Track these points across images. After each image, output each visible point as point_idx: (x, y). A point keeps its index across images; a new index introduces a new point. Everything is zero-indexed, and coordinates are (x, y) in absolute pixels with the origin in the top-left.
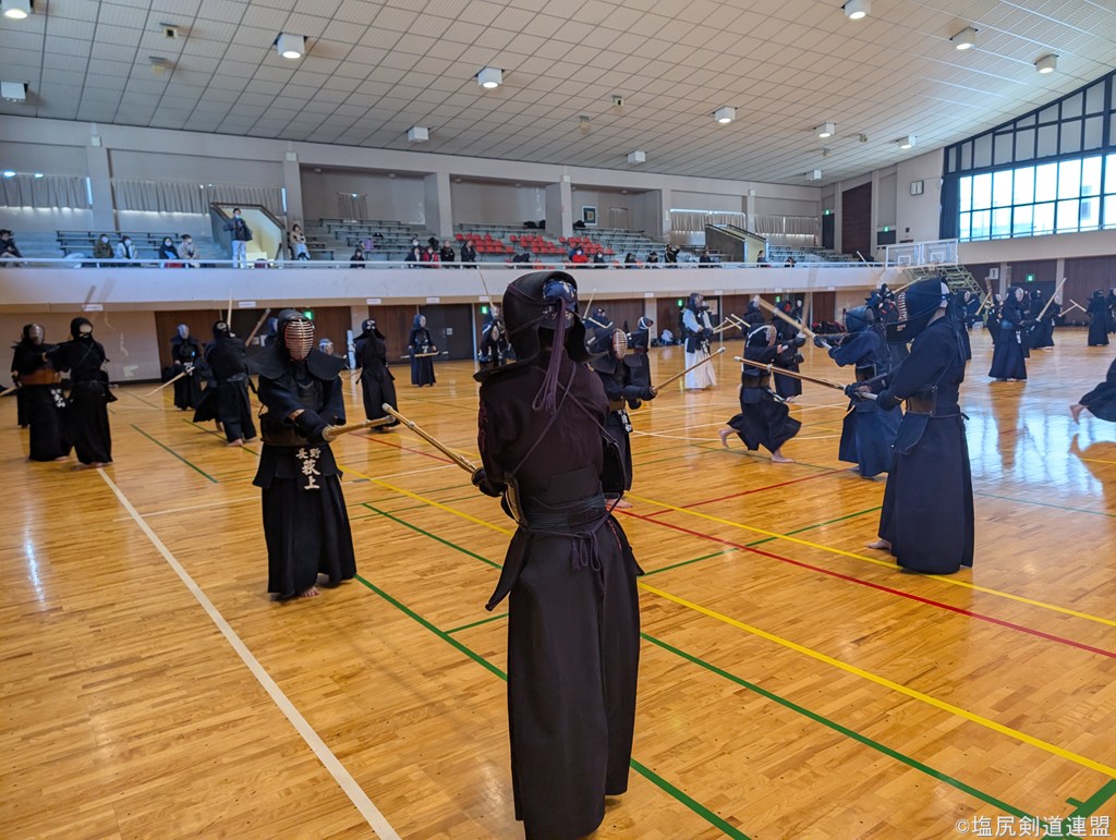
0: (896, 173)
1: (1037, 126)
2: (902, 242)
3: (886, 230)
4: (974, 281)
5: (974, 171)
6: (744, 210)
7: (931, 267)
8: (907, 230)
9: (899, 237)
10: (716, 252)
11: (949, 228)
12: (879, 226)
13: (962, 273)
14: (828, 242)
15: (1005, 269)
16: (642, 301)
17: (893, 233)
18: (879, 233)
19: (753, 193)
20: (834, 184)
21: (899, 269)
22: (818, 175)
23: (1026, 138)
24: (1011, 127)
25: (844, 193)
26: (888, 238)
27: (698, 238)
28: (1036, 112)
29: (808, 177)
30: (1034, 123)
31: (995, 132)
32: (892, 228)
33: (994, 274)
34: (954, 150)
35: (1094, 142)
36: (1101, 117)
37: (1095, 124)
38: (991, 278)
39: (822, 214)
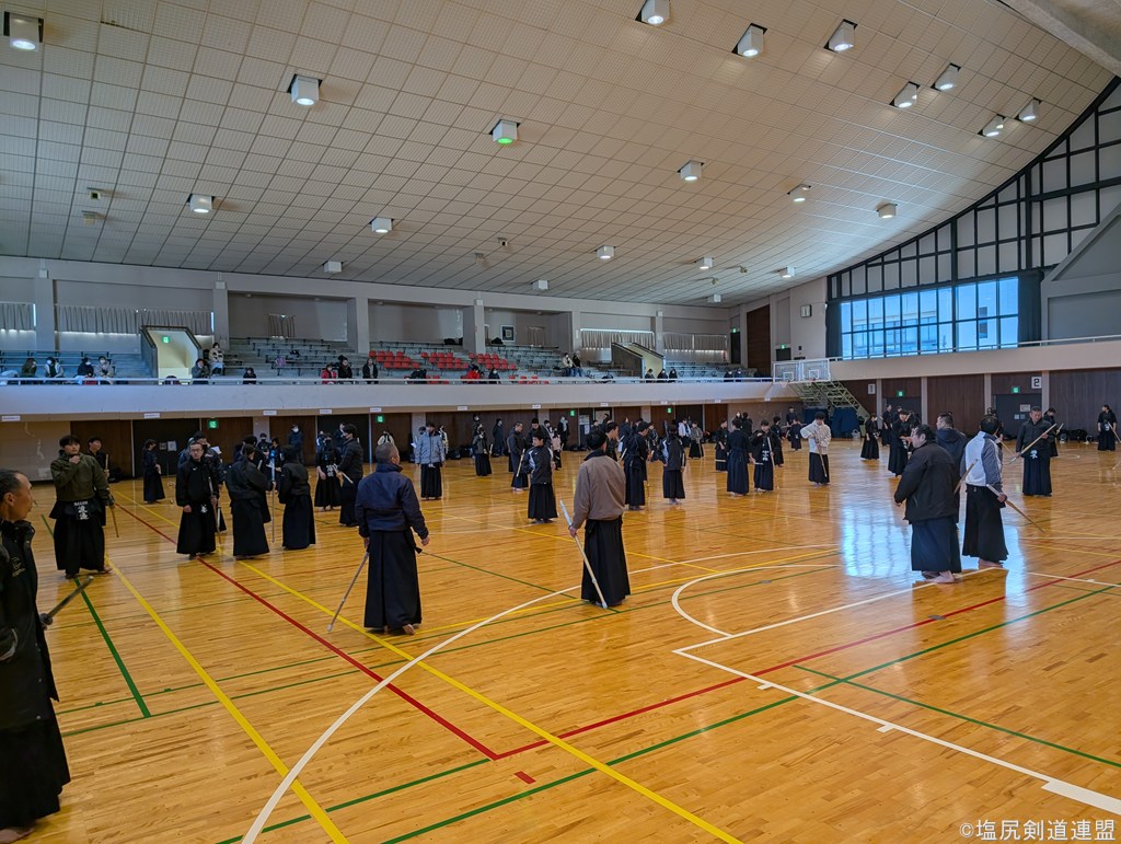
0: (789, 298)
1: (900, 260)
2: (796, 359)
3: (783, 347)
4: (850, 396)
5: (852, 298)
7: (809, 382)
8: (800, 348)
9: (794, 353)
10: (620, 368)
11: (833, 349)
12: (777, 344)
13: (838, 389)
14: (735, 359)
15: (879, 384)
17: (789, 350)
18: (777, 350)
19: (661, 314)
20: (737, 305)
21: (784, 384)
22: (717, 299)
23: (892, 269)
24: (880, 260)
25: (749, 315)
26: (784, 355)
27: (606, 355)
28: (899, 248)
29: (709, 301)
30: (897, 258)
31: (867, 263)
32: (788, 346)
33: (871, 390)
34: (835, 278)
35: (945, 275)
36: (950, 254)
37: (945, 260)
38: (869, 392)
39: (730, 331)
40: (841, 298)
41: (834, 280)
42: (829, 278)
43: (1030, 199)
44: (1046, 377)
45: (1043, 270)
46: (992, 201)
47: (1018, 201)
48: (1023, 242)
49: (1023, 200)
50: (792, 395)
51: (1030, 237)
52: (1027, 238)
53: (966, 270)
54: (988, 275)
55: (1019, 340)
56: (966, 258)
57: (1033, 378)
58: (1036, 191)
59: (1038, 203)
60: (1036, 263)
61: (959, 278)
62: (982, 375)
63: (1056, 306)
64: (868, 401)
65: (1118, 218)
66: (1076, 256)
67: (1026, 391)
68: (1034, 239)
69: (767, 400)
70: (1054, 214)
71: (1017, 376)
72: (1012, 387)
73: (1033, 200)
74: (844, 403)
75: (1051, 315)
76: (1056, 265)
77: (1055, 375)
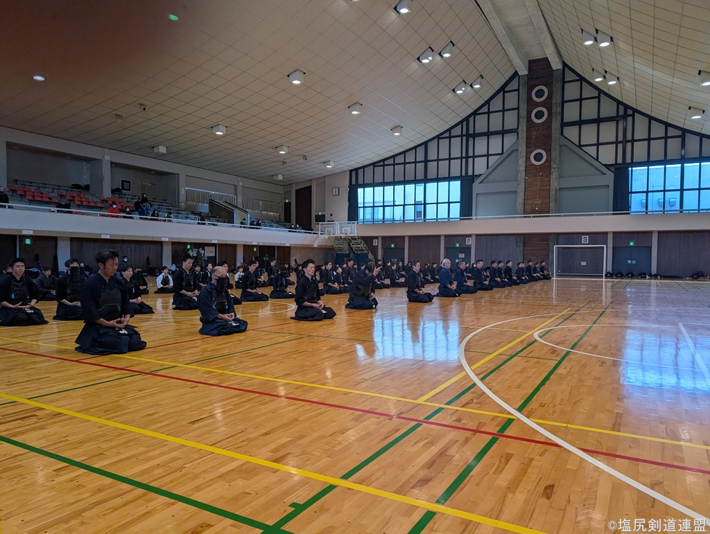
0: (324, 182)
1: (394, 164)
2: (328, 221)
3: (320, 214)
4: (365, 246)
5: (364, 186)
6: (235, 193)
7: (343, 236)
8: (331, 215)
9: (327, 217)
10: (216, 217)
11: (353, 215)
12: (316, 212)
13: (359, 241)
14: (287, 218)
15: (380, 239)
16: (161, 243)
18: (316, 216)
19: (241, 184)
20: (290, 184)
21: (326, 236)
22: (280, 177)
23: (389, 169)
24: (382, 163)
25: (296, 191)
26: (321, 219)
27: (204, 208)
28: (394, 156)
29: (275, 178)
30: (393, 162)
31: (374, 165)
32: (323, 213)
33: (375, 243)
35: (420, 175)
36: (423, 163)
37: (420, 166)
38: (374, 244)
39: (284, 201)
40: (358, 186)
41: (354, 173)
42: (351, 171)
43: (468, 136)
44: (474, 238)
45: (474, 177)
46: (447, 135)
47: (462, 136)
48: (464, 160)
49: (464, 136)
50: (330, 244)
52: (466, 157)
53: (432, 174)
54: (444, 178)
55: (460, 216)
56: (432, 166)
57: (467, 238)
58: (471, 132)
59: (472, 138)
60: (470, 173)
61: (428, 178)
62: (439, 236)
63: (481, 198)
64: (374, 250)
65: (513, 151)
66: (491, 170)
67: (463, 246)
68: (469, 159)
69: (315, 246)
70: (480, 146)
71: (459, 237)
72: (455, 244)
73: (470, 136)
74: (360, 250)
75: (478, 203)
76: (480, 175)
77: (479, 237)
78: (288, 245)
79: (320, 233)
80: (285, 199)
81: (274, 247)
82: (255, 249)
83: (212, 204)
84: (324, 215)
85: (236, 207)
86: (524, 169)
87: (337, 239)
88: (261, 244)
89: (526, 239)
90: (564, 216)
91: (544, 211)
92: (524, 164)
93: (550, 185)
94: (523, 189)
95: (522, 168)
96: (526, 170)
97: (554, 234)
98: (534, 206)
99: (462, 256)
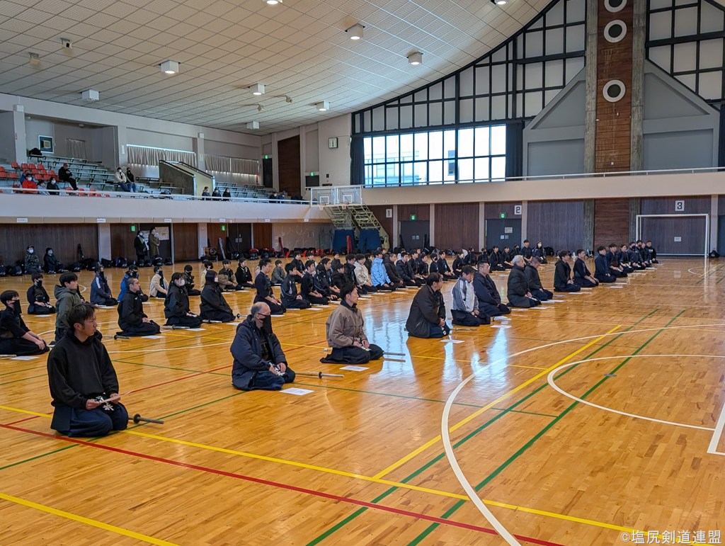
0: (317, 130)
2: (324, 185)
3: (312, 175)
4: (375, 219)
6: (195, 149)
7: (344, 205)
8: (328, 176)
9: (322, 180)
10: (169, 185)
11: (357, 176)
12: (306, 172)
13: (366, 212)
15: (396, 209)
16: (96, 226)
18: (306, 177)
20: (270, 134)
21: (321, 207)
22: (256, 126)
25: (280, 143)
26: (313, 181)
27: (153, 172)
29: (248, 127)
30: (411, 101)
32: (317, 174)
33: (389, 214)
34: (359, 115)
35: (450, 119)
36: (454, 102)
37: (450, 106)
38: (387, 216)
39: (262, 157)
40: (364, 134)
41: (358, 117)
42: (354, 114)
43: (516, 62)
44: (525, 205)
45: (524, 121)
46: (487, 61)
47: (507, 62)
48: (510, 96)
49: (510, 62)
50: (325, 217)
51: (515, 92)
52: (513, 92)
53: (466, 117)
54: (483, 121)
55: (506, 175)
56: (466, 105)
57: (516, 207)
58: (520, 56)
59: (522, 66)
60: (519, 115)
61: (461, 122)
62: (478, 203)
63: (534, 149)
64: (387, 224)
65: (579, 82)
66: (548, 110)
67: (511, 217)
68: (518, 95)
69: (306, 220)
70: (533, 75)
71: (504, 205)
72: (500, 213)
73: (518, 62)
74: (368, 225)
75: (531, 156)
76: (533, 117)
77: (532, 204)
78: (268, 221)
79: (312, 202)
80: (264, 154)
81: (250, 224)
82: (223, 229)
83: (163, 167)
84: (318, 177)
85: (196, 169)
86: (594, 108)
87: (336, 209)
88: (231, 222)
89: (598, 206)
90: (649, 174)
91: (622, 167)
92: (594, 101)
93: (630, 130)
94: (593, 136)
95: (591, 106)
96: (596, 110)
97: (637, 198)
98: (608, 160)
99: (509, 230)
